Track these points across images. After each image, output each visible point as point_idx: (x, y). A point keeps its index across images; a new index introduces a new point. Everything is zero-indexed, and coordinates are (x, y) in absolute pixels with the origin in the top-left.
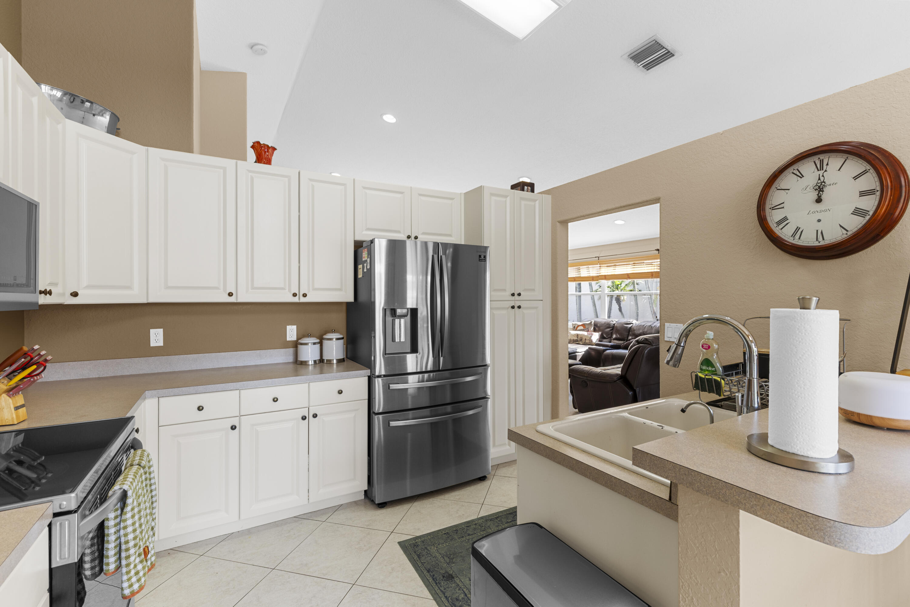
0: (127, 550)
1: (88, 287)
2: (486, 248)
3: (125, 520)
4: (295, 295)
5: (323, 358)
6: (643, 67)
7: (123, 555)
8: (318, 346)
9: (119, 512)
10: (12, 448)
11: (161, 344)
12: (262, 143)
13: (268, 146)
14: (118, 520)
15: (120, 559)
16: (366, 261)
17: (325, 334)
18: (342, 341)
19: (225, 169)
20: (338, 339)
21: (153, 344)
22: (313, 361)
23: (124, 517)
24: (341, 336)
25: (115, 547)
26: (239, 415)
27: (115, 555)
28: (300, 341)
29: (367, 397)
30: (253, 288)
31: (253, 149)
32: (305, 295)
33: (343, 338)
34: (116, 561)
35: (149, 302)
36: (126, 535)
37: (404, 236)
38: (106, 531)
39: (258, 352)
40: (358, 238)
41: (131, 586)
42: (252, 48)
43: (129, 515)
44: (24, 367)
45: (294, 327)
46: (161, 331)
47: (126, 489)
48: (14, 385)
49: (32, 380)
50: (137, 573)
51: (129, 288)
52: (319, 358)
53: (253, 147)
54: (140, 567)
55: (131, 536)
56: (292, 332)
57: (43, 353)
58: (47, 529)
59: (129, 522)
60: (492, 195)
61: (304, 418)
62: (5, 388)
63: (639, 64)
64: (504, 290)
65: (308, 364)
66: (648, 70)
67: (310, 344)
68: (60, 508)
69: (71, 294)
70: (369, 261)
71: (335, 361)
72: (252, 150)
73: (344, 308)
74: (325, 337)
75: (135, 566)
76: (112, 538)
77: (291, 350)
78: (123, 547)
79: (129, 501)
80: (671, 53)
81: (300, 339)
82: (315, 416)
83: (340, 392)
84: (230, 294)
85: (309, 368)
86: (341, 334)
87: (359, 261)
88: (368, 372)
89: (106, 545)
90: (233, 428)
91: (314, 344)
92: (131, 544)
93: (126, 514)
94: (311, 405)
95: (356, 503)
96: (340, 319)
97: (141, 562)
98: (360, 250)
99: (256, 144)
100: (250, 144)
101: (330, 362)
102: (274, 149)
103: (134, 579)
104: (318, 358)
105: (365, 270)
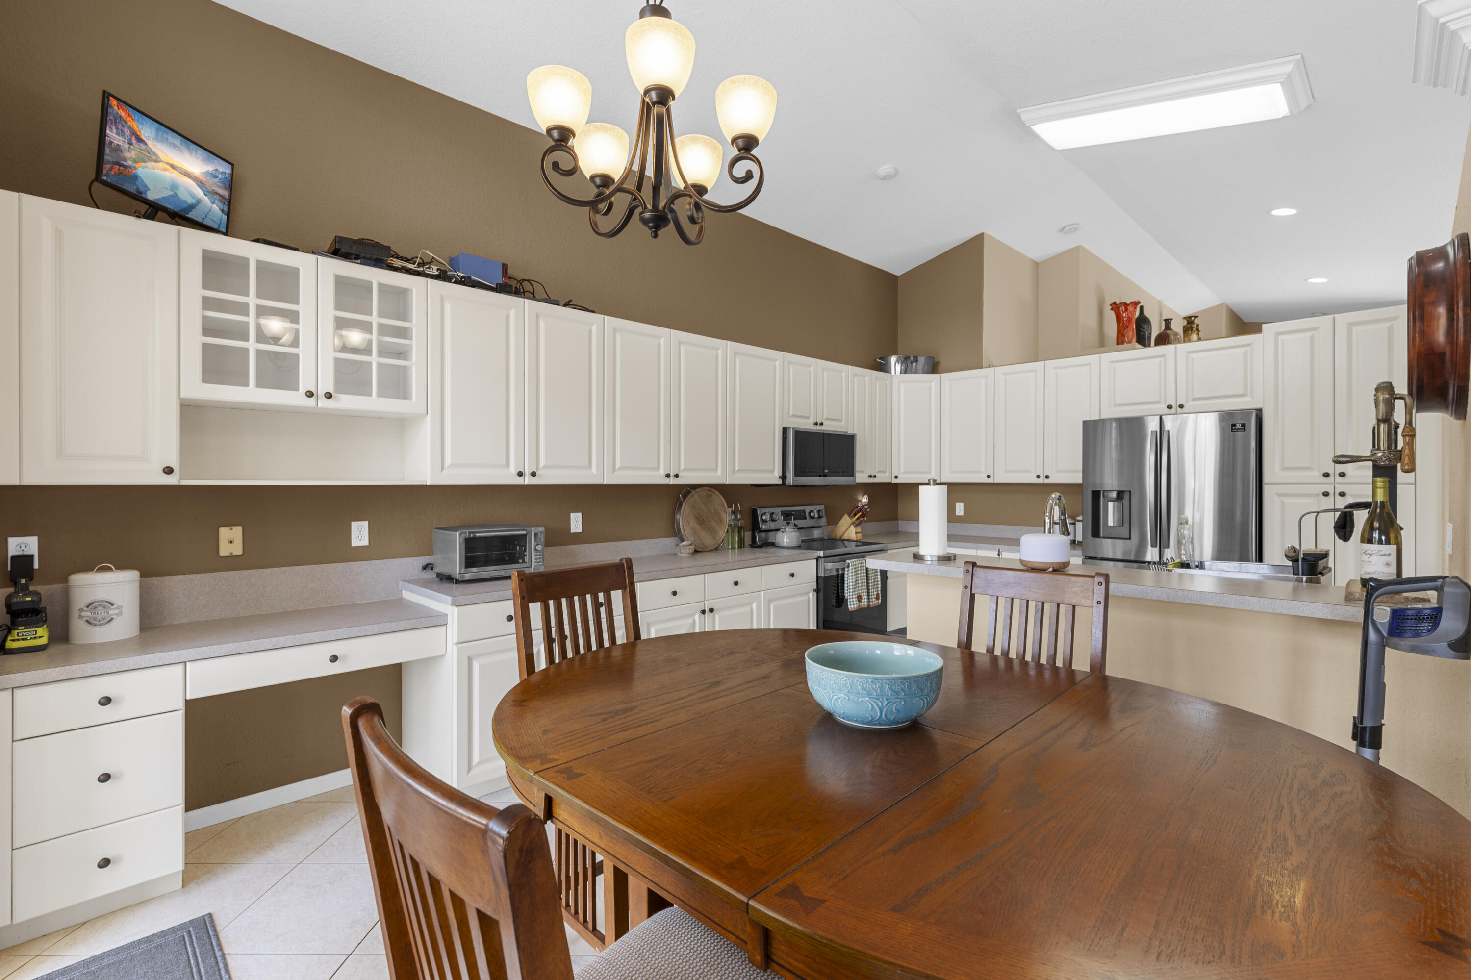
11: (962, 514)
21: (957, 513)
30: (1006, 471)
32: (1047, 477)
35: (941, 482)
37: (1164, 406)
46: (962, 504)
51: (929, 472)
60: (1279, 334)
62: (851, 522)
68: (819, 555)
69: (895, 477)
99: (1115, 306)
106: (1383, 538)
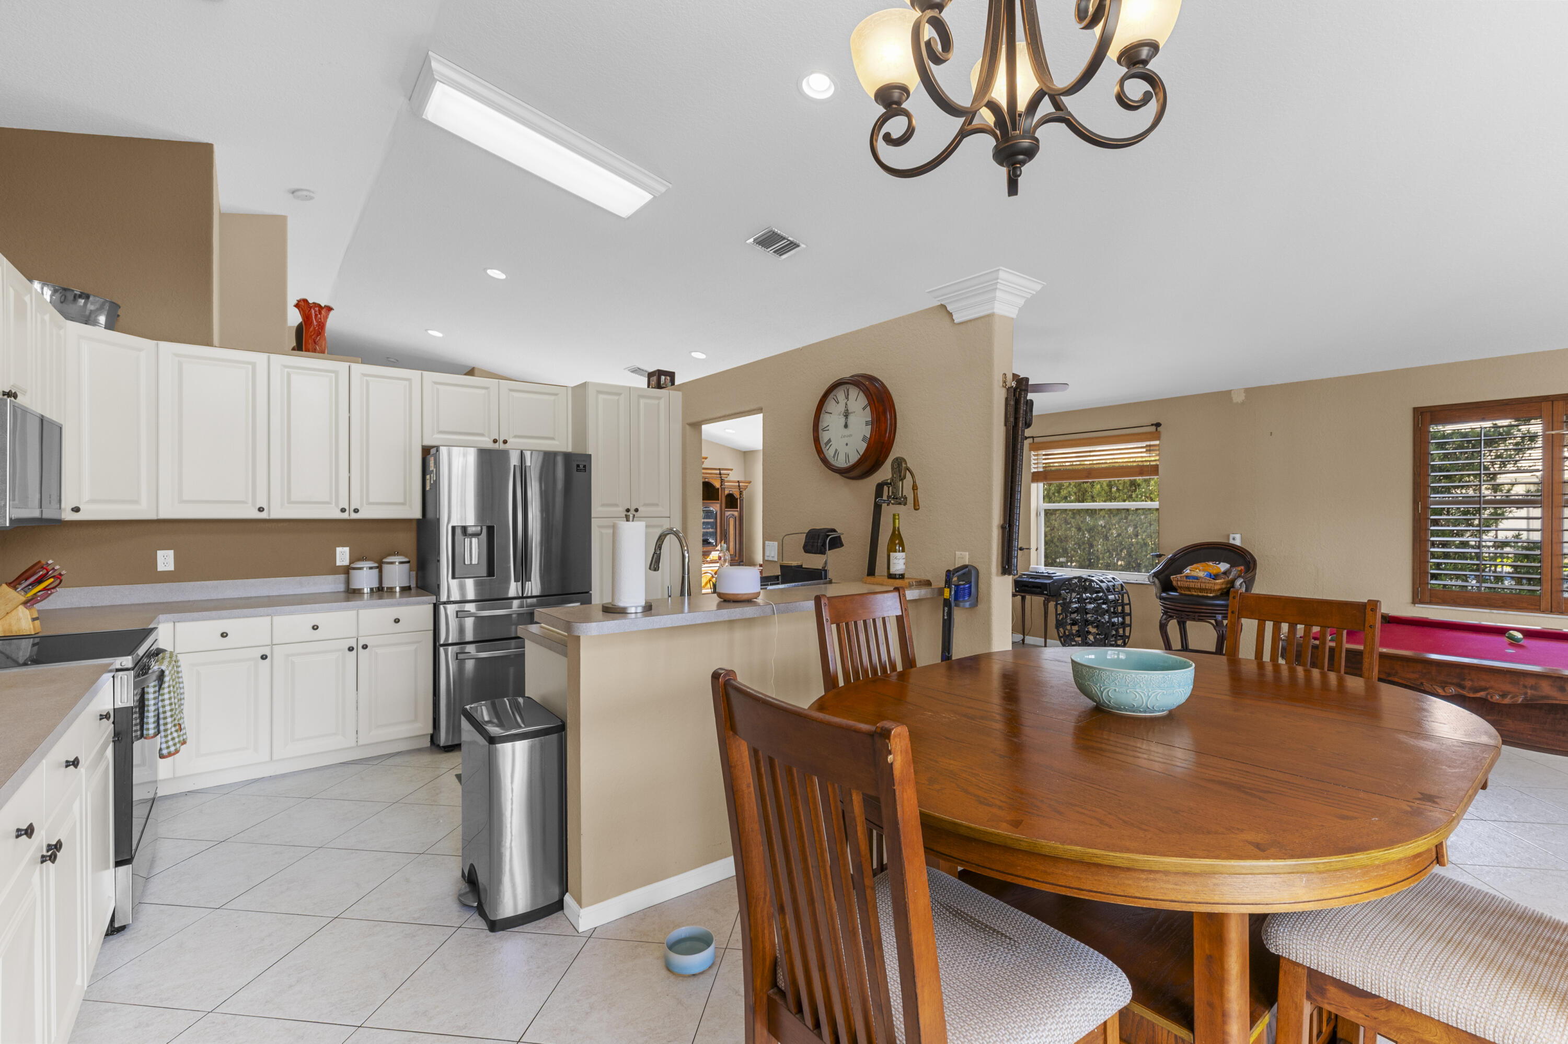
0: (165, 718)
1: (88, 502)
2: (591, 455)
3: (163, 695)
4: (343, 510)
5: (383, 586)
6: (774, 252)
7: (161, 722)
8: (376, 571)
9: (157, 689)
10: (30, 656)
11: (171, 567)
12: (310, 302)
13: (319, 306)
14: (157, 695)
15: (158, 725)
16: (433, 471)
17: (385, 558)
18: (407, 565)
19: (254, 365)
20: (401, 563)
21: (161, 568)
22: (369, 589)
23: (161, 692)
24: (406, 560)
25: (154, 716)
26: (270, 644)
27: (154, 722)
28: (353, 566)
29: (431, 627)
30: (290, 502)
31: (299, 309)
32: (356, 511)
33: (408, 562)
34: (154, 728)
35: (159, 518)
36: (164, 706)
37: (489, 440)
38: (146, 703)
39: (298, 578)
40: (428, 442)
41: (168, 747)
42: (293, 192)
43: (166, 691)
44: (39, 581)
45: (347, 550)
46: (171, 553)
47: (164, 669)
48: (31, 598)
49: (49, 592)
50: (173, 739)
51: (136, 502)
52: (377, 586)
53: (297, 306)
54: (175, 735)
55: (168, 708)
56: (343, 555)
57: (57, 567)
58: (112, 679)
59: (166, 696)
60: (599, 392)
61: (351, 649)
62: (23, 599)
63: (769, 250)
64: (616, 505)
65: (362, 592)
66: (780, 255)
67: (365, 569)
68: (121, 665)
69: (73, 510)
70: (435, 470)
71: (398, 589)
72: (296, 310)
73: (414, 525)
74: (385, 560)
75: (171, 733)
76: (152, 708)
77: (342, 577)
78: (161, 716)
79: (167, 679)
80: (795, 244)
81: (353, 563)
82: (365, 647)
83: (397, 621)
84: (261, 510)
85: (364, 598)
86: (406, 556)
87: (427, 472)
88: (433, 599)
89: (146, 714)
90: (264, 657)
91: (371, 568)
92: (168, 714)
93: (164, 689)
94: (360, 635)
95: (419, 751)
96: (408, 539)
97: (176, 731)
98: (428, 456)
99: (302, 303)
100: (292, 300)
101: (391, 590)
102: (329, 309)
103: (171, 743)
104: (375, 585)
105: (432, 482)
106: (901, 548)
